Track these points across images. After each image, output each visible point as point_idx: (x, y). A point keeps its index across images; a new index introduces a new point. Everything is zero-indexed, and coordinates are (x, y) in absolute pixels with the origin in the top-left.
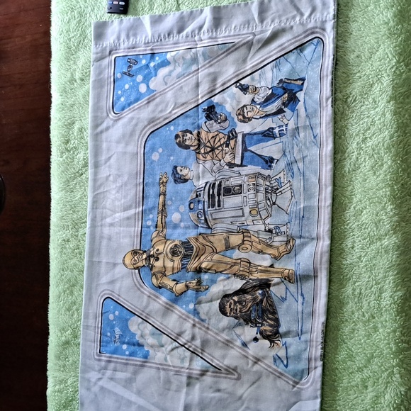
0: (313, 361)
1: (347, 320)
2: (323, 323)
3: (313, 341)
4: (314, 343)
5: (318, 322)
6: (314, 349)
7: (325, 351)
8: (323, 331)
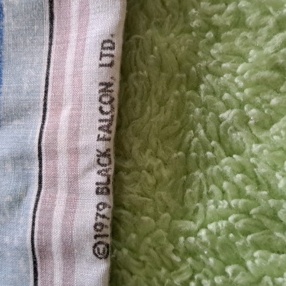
0: (57, 262)
1: (239, 21)
2: (107, 44)
3: (54, 154)
4: (62, 162)
5: (81, 40)
6: (62, 196)
7: (118, 204)
8: (106, 87)
